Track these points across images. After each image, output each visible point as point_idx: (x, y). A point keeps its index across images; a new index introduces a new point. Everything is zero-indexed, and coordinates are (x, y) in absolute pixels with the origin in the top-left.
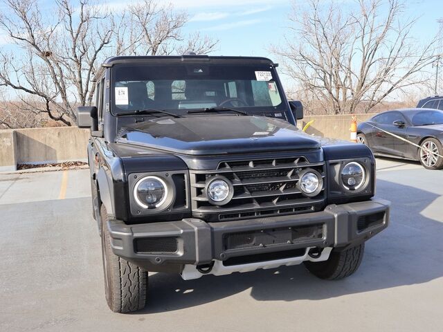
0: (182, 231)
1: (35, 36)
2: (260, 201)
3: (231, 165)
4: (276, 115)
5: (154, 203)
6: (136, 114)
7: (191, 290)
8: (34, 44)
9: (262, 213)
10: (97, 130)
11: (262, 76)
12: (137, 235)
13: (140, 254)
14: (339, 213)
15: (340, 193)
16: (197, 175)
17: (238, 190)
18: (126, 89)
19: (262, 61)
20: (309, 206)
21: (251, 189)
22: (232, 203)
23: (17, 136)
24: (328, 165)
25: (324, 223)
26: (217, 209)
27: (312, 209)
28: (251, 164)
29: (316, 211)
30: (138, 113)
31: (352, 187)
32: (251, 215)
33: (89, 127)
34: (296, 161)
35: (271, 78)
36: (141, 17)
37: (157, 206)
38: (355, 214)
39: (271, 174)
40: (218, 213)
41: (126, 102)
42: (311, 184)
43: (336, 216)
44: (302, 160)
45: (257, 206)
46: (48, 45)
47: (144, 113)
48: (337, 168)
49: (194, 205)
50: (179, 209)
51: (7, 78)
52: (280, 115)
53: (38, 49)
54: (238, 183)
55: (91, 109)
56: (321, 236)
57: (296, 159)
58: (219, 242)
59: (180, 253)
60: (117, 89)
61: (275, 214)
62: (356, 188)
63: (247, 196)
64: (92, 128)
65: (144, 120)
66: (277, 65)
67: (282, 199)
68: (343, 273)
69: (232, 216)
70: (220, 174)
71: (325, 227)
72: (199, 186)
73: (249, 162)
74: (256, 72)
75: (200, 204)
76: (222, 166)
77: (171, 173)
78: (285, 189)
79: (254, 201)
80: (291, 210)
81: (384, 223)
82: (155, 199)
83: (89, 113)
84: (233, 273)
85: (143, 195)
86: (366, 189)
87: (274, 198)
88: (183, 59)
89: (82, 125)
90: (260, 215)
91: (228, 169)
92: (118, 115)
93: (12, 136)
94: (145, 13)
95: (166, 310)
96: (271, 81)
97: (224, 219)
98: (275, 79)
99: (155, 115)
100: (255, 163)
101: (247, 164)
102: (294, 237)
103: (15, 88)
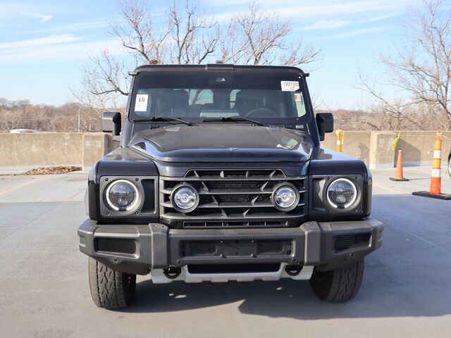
0: (139, 235)
1: (145, 45)
2: (229, 211)
3: (201, 174)
4: (297, 127)
5: (125, 206)
6: (152, 120)
7: (184, 296)
8: (143, 53)
9: (230, 224)
10: (119, 135)
11: (288, 86)
12: (97, 234)
13: (100, 253)
14: (310, 231)
15: (324, 210)
16: (166, 182)
17: (204, 200)
18: (146, 97)
19: (291, 71)
20: (283, 221)
21: (220, 199)
22: (197, 212)
23: (109, 139)
24: (311, 180)
25: (293, 239)
26: (183, 216)
27: (287, 224)
28: (222, 174)
29: (290, 226)
30: (154, 120)
31: (341, 205)
32: (219, 225)
33: (111, 132)
34: (272, 174)
35: (298, 88)
36: (247, 26)
37: (128, 209)
38: (330, 233)
39: (247, 185)
40: (183, 220)
41: (144, 109)
42: (288, 199)
43: (306, 233)
44: (278, 173)
45: (224, 217)
46: (157, 53)
47: (160, 120)
48: (322, 184)
49: (162, 210)
50: (147, 214)
51: (117, 85)
52: (302, 127)
53: (147, 57)
54: (206, 191)
55: (113, 115)
56: (289, 252)
57: (272, 171)
58: (175, 249)
59: (137, 256)
60: (138, 96)
61: (244, 226)
62: (346, 206)
63: (215, 205)
64: (114, 132)
65: (158, 127)
66: (308, 75)
67: (253, 211)
68: (339, 296)
69: (199, 224)
70: (188, 182)
71: (294, 243)
72: (167, 192)
73: (220, 172)
74: (282, 83)
75: (167, 210)
76: (191, 174)
77: (141, 178)
78: (256, 201)
79: (223, 211)
80: (263, 223)
81: (370, 245)
82: (126, 203)
83: (111, 119)
84: (204, 282)
85: (115, 197)
86: (356, 208)
87: (244, 209)
88: (206, 68)
89: (105, 130)
90: (228, 226)
91: (196, 178)
92: (135, 121)
93: (103, 138)
94: (251, 22)
95: (149, 312)
96: (297, 91)
97: (189, 227)
98: (304, 89)
99: (171, 122)
100: (226, 174)
101: (218, 173)
102: (259, 252)
103: (123, 93)
